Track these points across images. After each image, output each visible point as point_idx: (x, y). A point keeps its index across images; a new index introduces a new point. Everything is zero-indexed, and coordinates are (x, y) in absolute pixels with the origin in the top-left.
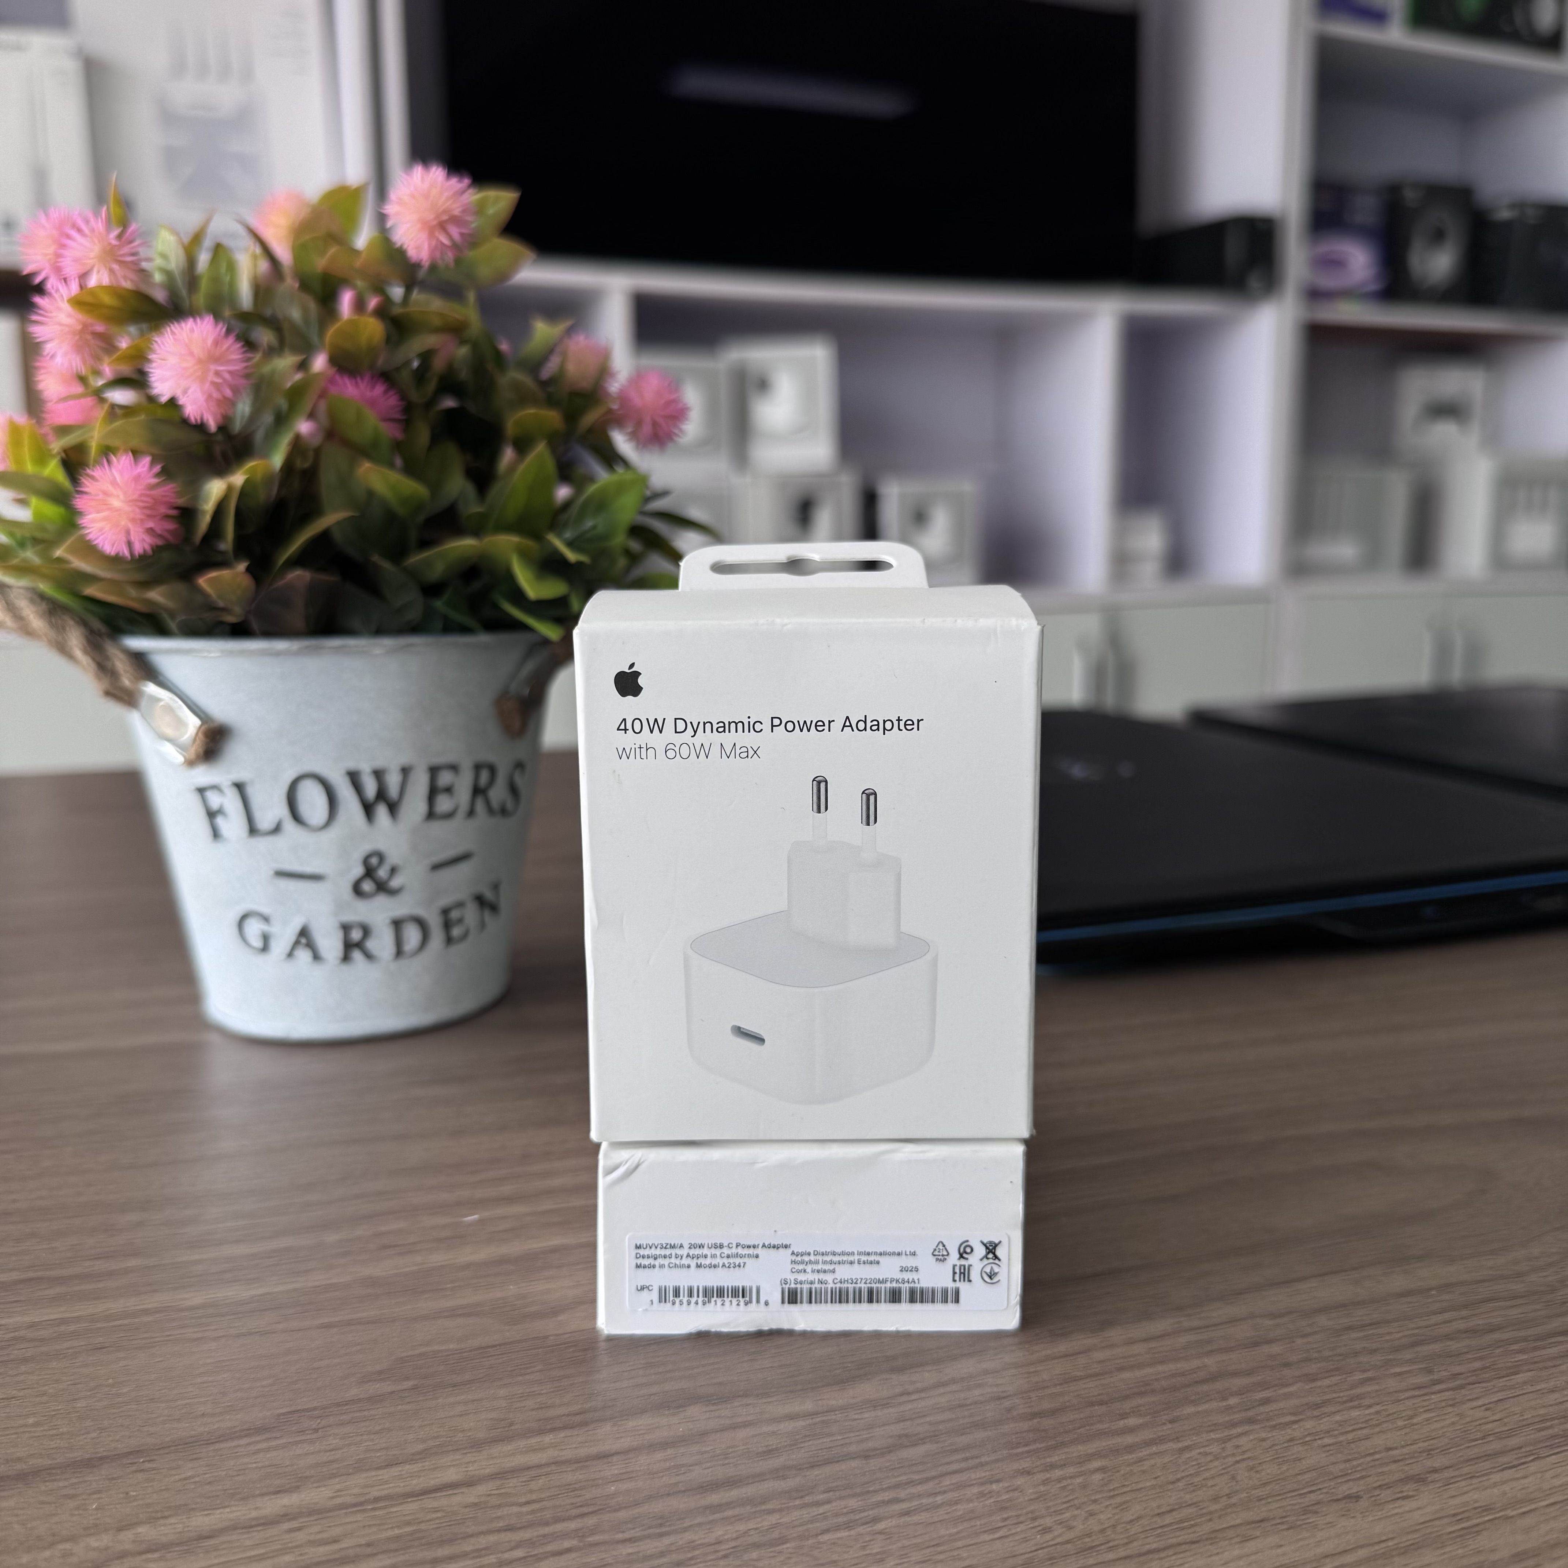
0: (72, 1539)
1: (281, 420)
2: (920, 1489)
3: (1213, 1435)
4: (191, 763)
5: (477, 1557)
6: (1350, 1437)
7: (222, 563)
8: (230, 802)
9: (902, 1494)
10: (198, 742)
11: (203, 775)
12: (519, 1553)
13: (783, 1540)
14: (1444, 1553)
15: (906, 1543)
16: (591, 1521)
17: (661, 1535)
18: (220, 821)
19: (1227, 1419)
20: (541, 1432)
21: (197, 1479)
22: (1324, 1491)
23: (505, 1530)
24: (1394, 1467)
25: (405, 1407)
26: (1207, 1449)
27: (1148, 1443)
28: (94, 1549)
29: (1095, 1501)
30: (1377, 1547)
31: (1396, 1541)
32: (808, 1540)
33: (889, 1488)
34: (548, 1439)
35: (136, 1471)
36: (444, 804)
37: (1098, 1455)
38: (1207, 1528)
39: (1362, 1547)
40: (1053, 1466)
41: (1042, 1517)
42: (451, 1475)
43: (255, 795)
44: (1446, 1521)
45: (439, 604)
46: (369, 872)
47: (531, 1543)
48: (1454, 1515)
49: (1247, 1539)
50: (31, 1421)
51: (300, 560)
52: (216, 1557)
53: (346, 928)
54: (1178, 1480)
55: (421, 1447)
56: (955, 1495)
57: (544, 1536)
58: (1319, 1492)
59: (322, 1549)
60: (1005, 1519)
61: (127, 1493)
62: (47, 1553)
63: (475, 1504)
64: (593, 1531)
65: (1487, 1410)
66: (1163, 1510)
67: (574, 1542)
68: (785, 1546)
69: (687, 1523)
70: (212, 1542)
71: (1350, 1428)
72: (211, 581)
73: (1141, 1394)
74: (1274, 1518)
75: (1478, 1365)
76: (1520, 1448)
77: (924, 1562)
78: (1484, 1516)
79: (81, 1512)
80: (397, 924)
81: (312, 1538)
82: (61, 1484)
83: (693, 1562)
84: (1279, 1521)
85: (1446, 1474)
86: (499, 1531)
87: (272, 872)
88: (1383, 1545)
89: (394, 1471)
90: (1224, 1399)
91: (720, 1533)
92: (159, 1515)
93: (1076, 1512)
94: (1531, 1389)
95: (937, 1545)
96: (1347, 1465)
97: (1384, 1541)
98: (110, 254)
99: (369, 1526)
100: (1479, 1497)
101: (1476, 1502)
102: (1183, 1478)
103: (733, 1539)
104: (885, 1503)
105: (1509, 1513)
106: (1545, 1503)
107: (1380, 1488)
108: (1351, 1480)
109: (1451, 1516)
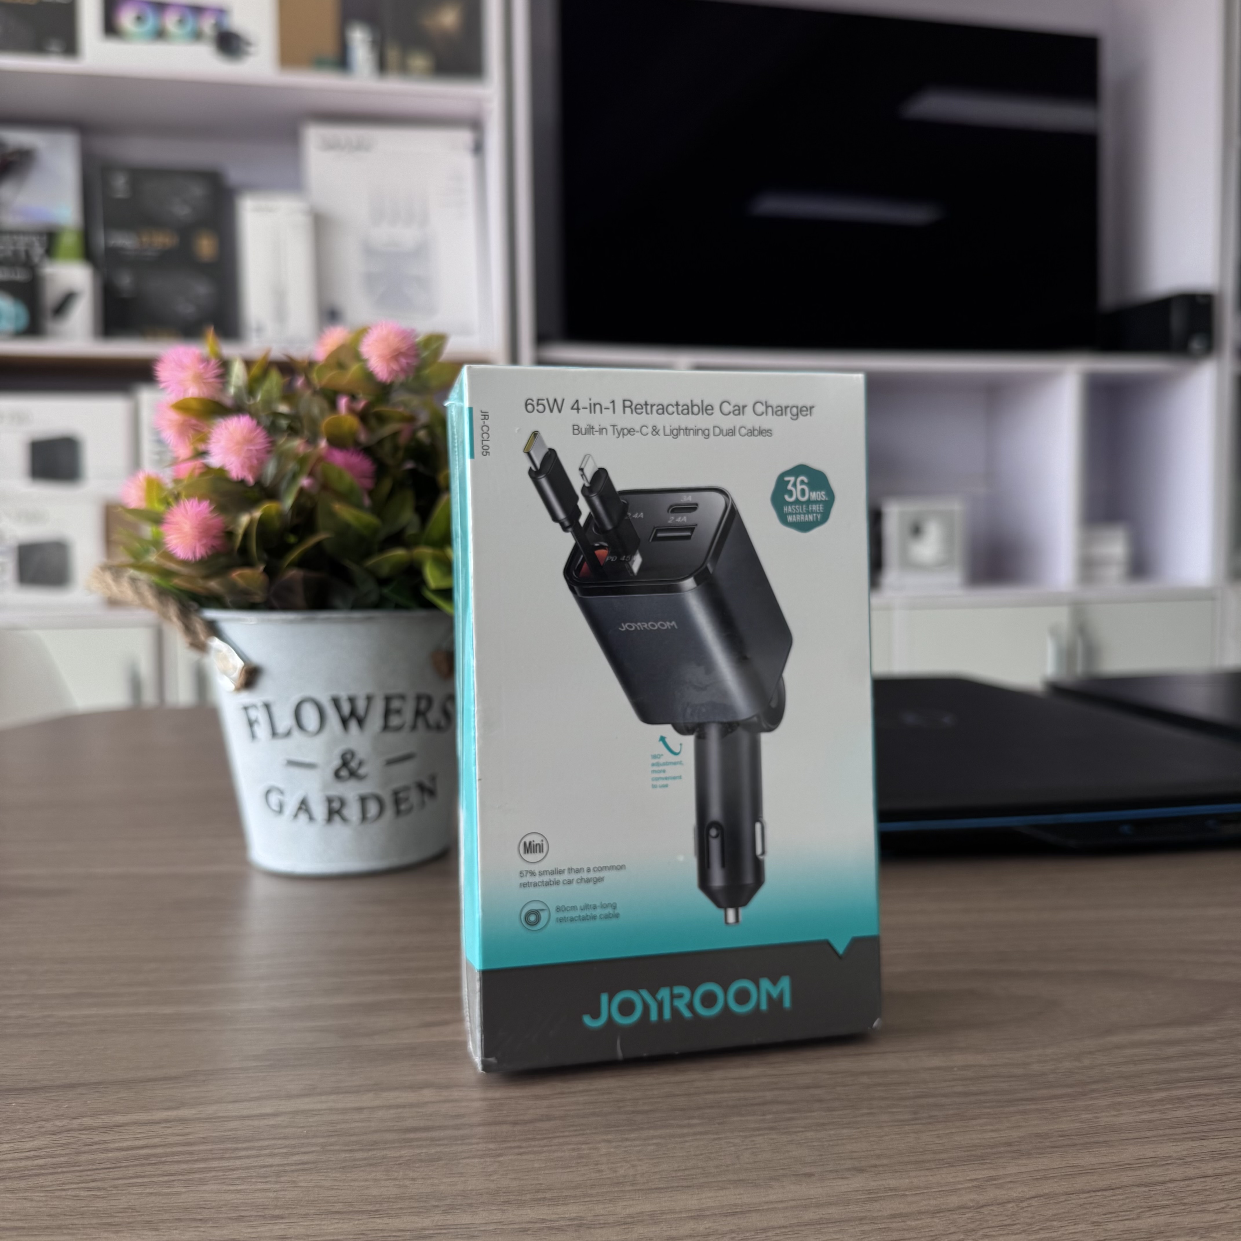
0: (47, 1120)
1: (295, 476)
2: (537, 1143)
3: (741, 1134)
4: (238, 689)
5: (259, 1150)
6: (831, 1143)
8: (260, 715)
9: (524, 1144)
10: (242, 676)
11: (246, 698)
12: (285, 1150)
13: (439, 1159)
14: (845, 1209)
15: (510, 1168)
16: (333, 1140)
17: (370, 1150)
18: (256, 728)
19: (758, 1125)
21: (127, 1098)
22: (792, 1169)
23: (282, 1139)
24: (848, 1162)
26: (732, 1141)
27: (695, 1134)
28: (56, 1126)
29: (640, 1160)
30: (803, 1201)
31: (818, 1199)
32: (453, 1161)
33: (519, 1140)
34: (332, 1097)
35: (96, 1092)
36: (395, 721)
37: (660, 1137)
38: (701, 1180)
39: (794, 1200)
40: (627, 1140)
41: (602, 1164)
42: (268, 1110)
43: (277, 711)
44: (861, 1192)
45: (386, 591)
46: (345, 764)
47: (294, 1146)
48: (869, 1190)
49: (722, 1189)
50: (51, 1063)
51: (299, 564)
52: (119, 1136)
53: (330, 800)
55: (258, 1095)
56: (556, 1147)
57: (302, 1144)
58: (788, 1170)
59: (177, 1138)
60: (578, 1163)
61: (86, 1102)
62: (31, 1125)
63: (273, 1125)
64: (331, 1145)
65: (938, 1137)
66: (681, 1168)
67: (318, 1148)
68: (438, 1162)
69: (388, 1146)
70: (120, 1128)
71: (835, 1138)
72: (239, 575)
73: (711, 1107)
74: (748, 1180)
75: (951, 1112)
76: (943, 1160)
77: (515, 1179)
78: (888, 1193)
79: (58, 1108)
80: (363, 800)
81: (175, 1132)
82: (54, 1094)
83: (380, 1164)
84: (750, 1181)
85: (881, 1169)
86: (279, 1139)
87: (285, 762)
88: (809, 1200)
90: (764, 1115)
91: (403, 1152)
92: (99, 1113)
93: (625, 1164)
94: (979, 1128)
95: (528, 1171)
96: (818, 1158)
97: (811, 1199)
98: (199, 378)
99: (209, 1129)
100: (893, 1183)
101: (888, 1185)
102: (705, 1154)
103: (410, 1156)
104: (511, 1148)
105: (907, 1193)
106: (936, 1190)
107: (831, 1171)
108: (815, 1165)
109: (867, 1190)
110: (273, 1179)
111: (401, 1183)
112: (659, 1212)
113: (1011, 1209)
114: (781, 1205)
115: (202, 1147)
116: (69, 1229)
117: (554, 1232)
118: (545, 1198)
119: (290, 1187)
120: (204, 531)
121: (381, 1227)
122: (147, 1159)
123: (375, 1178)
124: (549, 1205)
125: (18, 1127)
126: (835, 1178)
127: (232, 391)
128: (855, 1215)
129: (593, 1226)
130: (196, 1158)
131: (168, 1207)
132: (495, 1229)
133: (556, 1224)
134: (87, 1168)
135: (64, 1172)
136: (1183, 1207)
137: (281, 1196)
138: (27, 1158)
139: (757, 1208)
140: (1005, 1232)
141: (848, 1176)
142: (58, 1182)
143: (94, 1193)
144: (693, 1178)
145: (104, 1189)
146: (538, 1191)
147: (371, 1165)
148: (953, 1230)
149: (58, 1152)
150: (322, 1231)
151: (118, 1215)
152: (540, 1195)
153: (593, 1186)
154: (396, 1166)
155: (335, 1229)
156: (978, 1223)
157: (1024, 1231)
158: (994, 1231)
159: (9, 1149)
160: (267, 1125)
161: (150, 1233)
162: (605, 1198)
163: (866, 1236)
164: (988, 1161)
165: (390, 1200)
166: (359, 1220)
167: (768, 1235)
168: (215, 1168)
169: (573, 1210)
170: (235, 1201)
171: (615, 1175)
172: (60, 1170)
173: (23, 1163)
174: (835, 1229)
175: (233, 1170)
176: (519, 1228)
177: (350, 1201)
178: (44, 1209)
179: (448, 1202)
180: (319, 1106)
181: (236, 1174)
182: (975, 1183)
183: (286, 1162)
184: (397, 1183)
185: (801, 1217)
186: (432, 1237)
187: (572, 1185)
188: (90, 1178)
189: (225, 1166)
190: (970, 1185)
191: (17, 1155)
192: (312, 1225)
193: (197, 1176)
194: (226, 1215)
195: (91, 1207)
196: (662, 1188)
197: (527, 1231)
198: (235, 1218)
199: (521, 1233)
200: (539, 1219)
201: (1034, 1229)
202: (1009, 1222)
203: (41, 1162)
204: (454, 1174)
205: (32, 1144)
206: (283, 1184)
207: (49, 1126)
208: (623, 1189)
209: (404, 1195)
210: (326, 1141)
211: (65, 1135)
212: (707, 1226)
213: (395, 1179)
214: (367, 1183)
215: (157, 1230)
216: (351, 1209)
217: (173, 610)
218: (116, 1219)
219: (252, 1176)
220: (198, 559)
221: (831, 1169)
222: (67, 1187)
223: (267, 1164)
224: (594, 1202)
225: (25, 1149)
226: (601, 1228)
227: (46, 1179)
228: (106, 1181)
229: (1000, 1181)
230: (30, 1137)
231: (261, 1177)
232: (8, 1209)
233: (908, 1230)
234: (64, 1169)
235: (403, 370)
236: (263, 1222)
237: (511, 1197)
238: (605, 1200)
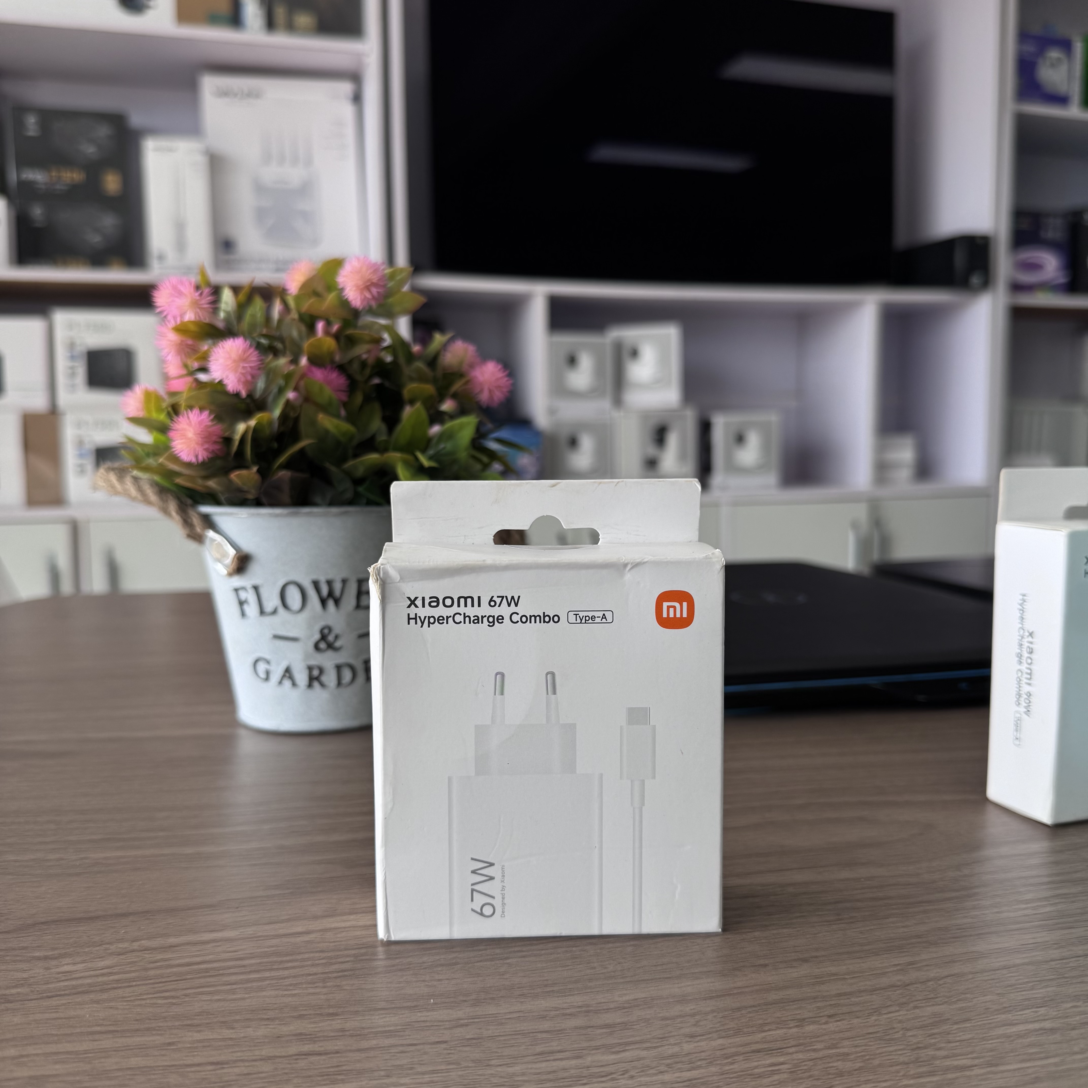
0: (110, 944)
1: (280, 391)
4: (231, 574)
7: (247, 467)
8: (251, 596)
10: (234, 563)
11: (237, 581)
12: (324, 961)
14: (800, 991)
15: (518, 968)
16: (363, 951)
17: (397, 958)
18: (246, 608)
20: (350, 914)
21: (175, 924)
22: (750, 962)
23: (319, 952)
24: (793, 954)
25: (285, 901)
28: (120, 948)
29: (624, 958)
30: (765, 986)
31: (777, 984)
32: (469, 964)
34: (352, 917)
35: (146, 919)
36: (365, 601)
38: (678, 973)
39: (757, 985)
42: (300, 929)
43: (264, 593)
44: (809, 978)
45: (361, 489)
46: (323, 637)
47: (331, 958)
48: (816, 976)
50: (99, 897)
51: (287, 466)
53: (310, 669)
54: (673, 952)
57: (338, 955)
58: (746, 962)
59: (228, 954)
60: (574, 962)
61: (139, 927)
62: (98, 948)
63: (308, 941)
65: (861, 933)
66: (659, 964)
67: (352, 959)
68: (456, 966)
70: (177, 948)
71: (779, 937)
72: (237, 476)
75: (867, 913)
76: (869, 950)
77: (524, 977)
78: (831, 977)
79: (116, 933)
80: (339, 668)
81: (225, 949)
82: (109, 922)
83: (408, 969)
85: (821, 959)
86: (317, 952)
87: (272, 636)
88: (770, 985)
89: (272, 926)
92: (153, 937)
93: (612, 962)
95: (533, 971)
96: (768, 952)
97: (770, 984)
98: (195, 304)
99: (253, 947)
100: (833, 969)
101: (830, 971)
102: (676, 951)
103: (431, 962)
104: (515, 952)
105: (846, 977)
106: (870, 973)
107: (781, 962)
108: (767, 958)
109: (813, 976)
110: (321, 984)
111: (430, 984)
112: (650, 999)
113: (931, 986)
114: (747, 990)
115: (253, 961)
116: (157, 1030)
117: (568, 1017)
118: (553, 991)
119: (337, 990)
120: (206, 437)
121: (422, 1019)
122: (207, 972)
123: (407, 980)
124: (558, 997)
125: (86, 950)
126: (786, 967)
127: (222, 315)
128: (809, 995)
129: (599, 1012)
130: (249, 970)
131: (237, 1009)
132: (519, 1017)
133: (568, 1011)
134: (157, 981)
135: (139, 985)
136: (1066, 980)
137: (331, 998)
138: (103, 975)
139: (729, 993)
140: (930, 1004)
141: (795, 965)
142: (136, 993)
143: (169, 1001)
144: (671, 971)
145: (178, 997)
146: (546, 986)
147: (400, 970)
148: (889, 1003)
149: (128, 969)
150: (374, 1024)
151: (196, 1017)
152: (548, 989)
153: (590, 980)
154: (422, 971)
155: (384, 1022)
156: (908, 997)
157: (946, 1002)
158: (922, 1003)
159: (85, 968)
160: (303, 942)
161: (227, 1031)
162: (602, 989)
163: (822, 1011)
164: (905, 950)
165: (424, 997)
166: (402, 1014)
167: (742, 1013)
168: (268, 977)
169: (577, 1000)
170: (294, 1003)
171: (605, 971)
172: (134, 983)
173: (100, 979)
174: (795, 1006)
175: (285, 978)
176: (538, 1015)
177: (391, 999)
178: (130, 1015)
179: (474, 997)
180: (343, 925)
181: (287, 982)
182: (899, 967)
183: (327, 971)
184: (427, 984)
185: (765, 998)
186: (468, 1025)
187: (573, 980)
188: (163, 988)
189: (278, 976)
190: (895, 969)
191: (92, 973)
192: (364, 1020)
193: (255, 984)
194: (288, 1015)
195: (171, 1012)
196: (648, 980)
197: (545, 1017)
198: (297, 1016)
199: (541, 1020)
200: (553, 1007)
201: (953, 1001)
202: (932, 996)
203: (116, 977)
204: (473, 974)
205: (103, 963)
206: (330, 988)
207: (113, 948)
208: (616, 981)
209: (435, 993)
210: (356, 952)
211: (130, 955)
212: (692, 1007)
213: (424, 981)
214: (402, 985)
215: (233, 1028)
216: (393, 1006)
217: (172, 506)
218: (195, 1021)
219: (302, 983)
220: (200, 461)
221: (781, 960)
222: (145, 997)
223: (312, 973)
224: (595, 993)
225: (99, 967)
226: (606, 1012)
227: (124, 991)
228: (177, 991)
229: (919, 965)
230: (100, 958)
231: (310, 983)
232: (98, 1016)
233: (853, 1005)
234: (138, 983)
235: (374, 298)
236: (322, 1019)
237: (525, 991)
238: (604, 990)
